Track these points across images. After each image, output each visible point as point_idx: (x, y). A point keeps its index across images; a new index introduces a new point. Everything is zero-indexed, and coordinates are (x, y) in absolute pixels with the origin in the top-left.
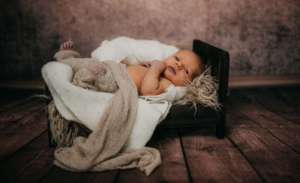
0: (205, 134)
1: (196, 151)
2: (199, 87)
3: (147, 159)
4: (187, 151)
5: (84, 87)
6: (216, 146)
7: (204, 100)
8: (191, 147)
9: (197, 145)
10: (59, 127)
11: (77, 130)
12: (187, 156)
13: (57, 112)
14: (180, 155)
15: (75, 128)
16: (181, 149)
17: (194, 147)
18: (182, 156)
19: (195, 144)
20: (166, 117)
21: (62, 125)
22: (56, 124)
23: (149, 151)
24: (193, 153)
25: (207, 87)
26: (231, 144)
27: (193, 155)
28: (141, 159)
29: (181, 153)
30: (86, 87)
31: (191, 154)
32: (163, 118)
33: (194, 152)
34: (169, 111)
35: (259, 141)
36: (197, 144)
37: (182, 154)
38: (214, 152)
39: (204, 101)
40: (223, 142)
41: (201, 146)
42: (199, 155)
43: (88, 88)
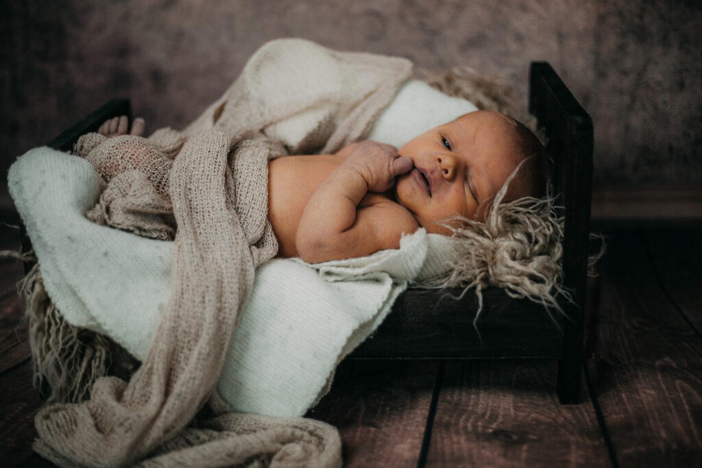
0: (521, 387)
1: (468, 439)
2: (502, 233)
3: (295, 456)
4: (439, 439)
5: (126, 228)
6: (543, 427)
7: (509, 277)
8: (457, 424)
9: (477, 421)
10: (51, 340)
11: (102, 353)
12: (431, 455)
13: (45, 302)
14: (413, 447)
15: (99, 347)
16: (423, 429)
17: (465, 428)
18: (418, 452)
19: (473, 417)
20: (380, 328)
21: (61, 335)
22: (44, 333)
23: (311, 433)
24: (455, 446)
25: (531, 230)
26: (596, 422)
27: (452, 454)
28: (277, 456)
29: (418, 442)
30: (131, 228)
31: (447, 450)
32: (368, 334)
33: (458, 443)
34: (393, 308)
35: (691, 420)
36: (484, 414)
37: (420, 446)
38: (525, 448)
39: (508, 279)
40: (569, 416)
41: (492, 423)
42: (471, 456)
43: (137, 232)
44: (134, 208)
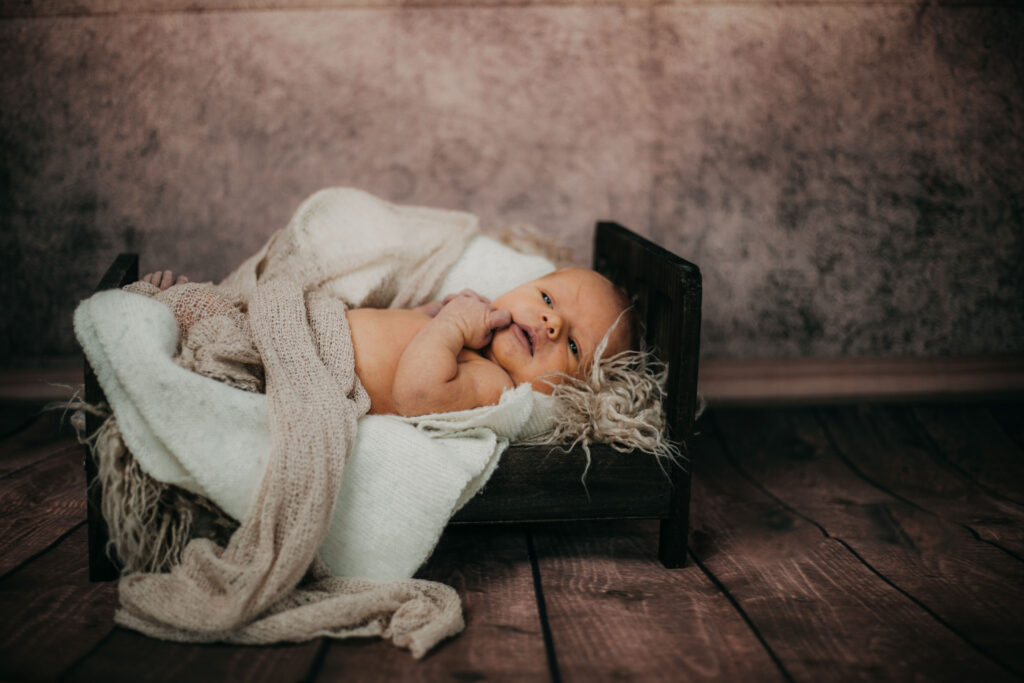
0: (622, 555)
1: (584, 598)
2: (604, 388)
3: (418, 611)
4: (553, 599)
5: (218, 376)
6: (656, 587)
7: (617, 431)
8: (568, 586)
9: (587, 584)
10: (131, 502)
11: (187, 516)
12: (550, 612)
13: (125, 457)
14: (529, 608)
15: (183, 509)
16: (533, 593)
17: (578, 589)
18: (536, 611)
19: (582, 581)
20: (489, 483)
21: (143, 494)
22: (123, 494)
23: (426, 593)
24: (573, 604)
25: (631, 386)
26: (709, 581)
27: (572, 610)
28: (398, 613)
29: (533, 603)
30: (223, 377)
31: (566, 607)
32: (477, 490)
33: (576, 602)
34: (500, 463)
35: (804, 576)
36: (591, 579)
37: (536, 606)
38: (644, 603)
39: (616, 432)
40: (680, 577)
41: (603, 585)
42: (593, 611)
43: (228, 381)
44: (226, 355)
